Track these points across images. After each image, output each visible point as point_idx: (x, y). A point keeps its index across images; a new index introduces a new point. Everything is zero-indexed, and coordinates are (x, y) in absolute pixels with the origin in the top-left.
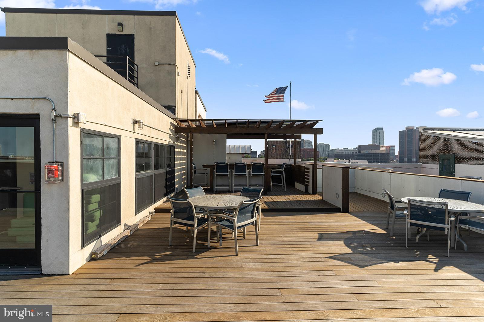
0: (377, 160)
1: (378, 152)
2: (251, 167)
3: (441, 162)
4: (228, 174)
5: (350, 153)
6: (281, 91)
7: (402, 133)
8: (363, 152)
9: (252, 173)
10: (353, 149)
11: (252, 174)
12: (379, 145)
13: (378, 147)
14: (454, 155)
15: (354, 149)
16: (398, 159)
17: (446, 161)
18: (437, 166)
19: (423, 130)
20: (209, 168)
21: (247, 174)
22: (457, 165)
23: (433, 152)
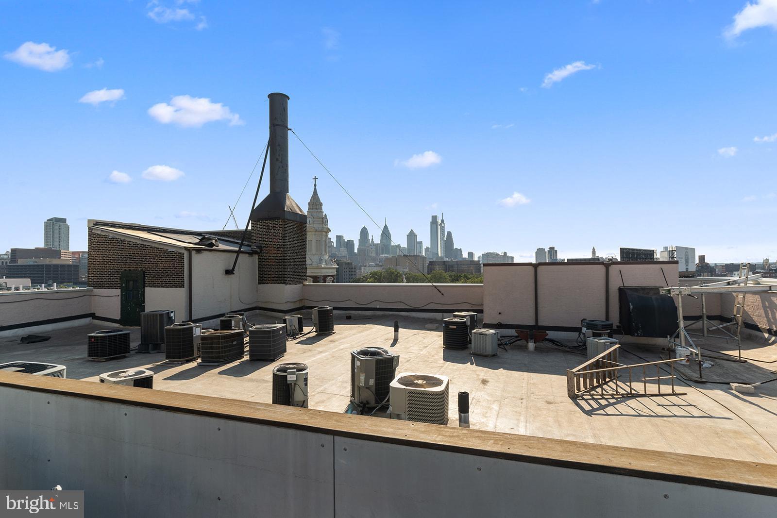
0: (53, 277)
1: (55, 261)
3: (124, 285)
8: (20, 262)
12: (58, 249)
13: (57, 254)
14: (144, 272)
17: (131, 282)
18: (118, 292)
19: (94, 224)
22: (147, 290)
23: (112, 267)
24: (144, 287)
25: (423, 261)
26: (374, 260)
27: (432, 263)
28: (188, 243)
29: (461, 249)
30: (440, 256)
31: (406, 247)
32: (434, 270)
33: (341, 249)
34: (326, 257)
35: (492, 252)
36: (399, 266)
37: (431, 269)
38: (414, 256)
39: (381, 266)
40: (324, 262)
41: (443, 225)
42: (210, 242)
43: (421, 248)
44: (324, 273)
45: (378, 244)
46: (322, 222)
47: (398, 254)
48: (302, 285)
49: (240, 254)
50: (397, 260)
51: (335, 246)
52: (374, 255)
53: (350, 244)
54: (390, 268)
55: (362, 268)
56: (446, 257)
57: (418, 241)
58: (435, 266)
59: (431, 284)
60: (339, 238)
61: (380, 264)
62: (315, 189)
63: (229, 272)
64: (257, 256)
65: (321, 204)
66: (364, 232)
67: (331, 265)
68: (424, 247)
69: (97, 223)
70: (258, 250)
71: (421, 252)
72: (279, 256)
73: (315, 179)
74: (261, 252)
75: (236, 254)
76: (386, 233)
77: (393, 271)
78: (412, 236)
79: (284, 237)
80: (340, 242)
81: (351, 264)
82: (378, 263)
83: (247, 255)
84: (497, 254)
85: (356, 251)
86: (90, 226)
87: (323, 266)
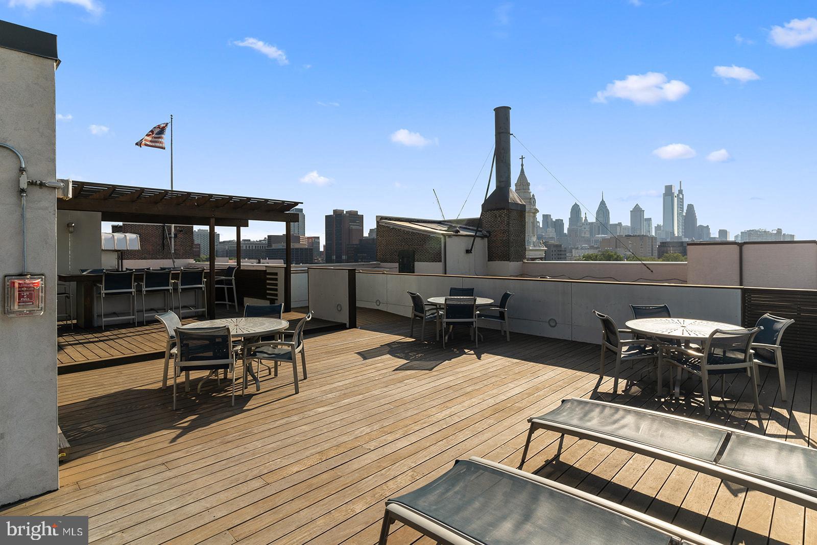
0: (296, 259)
1: (297, 246)
2: (179, 276)
3: (400, 260)
4: (133, 290)
5: (254, 248)
6: (159, 131)
7: (328, 218)
8: (274, 246)
9: (181, 285)
10: (258, 240)
11: (180, 287)
12: (297, 235)
13: (297, 239)
14: (414, 251)
15: (260, 241)
16: (324, 256)
17: (406, 259)
18: (397, 265)
19: (380, 218)
20: (74, 281)
21: (170, 288)
22: (416, 263)
23: (392, 248)
24: (414, 261)
25: (652, 242)
26: (587, 241)
27: (664, 245)
28: (440, 230)
29: (708, 226)
30: (676, 235)
31: (630, 225)
32: (667, 253)
33: (548, 229)
34: (534, 239)
35: (757, 229)
36: (620, 248)
37: (663, 252)
38: (639, 236)
39: (597, 248)
40: (532, 244)
41: (681, 196)
42: (456, 229)
43: (649, 226)
44: (532, 255)
45: (592, 223)
46: (530, 202)
47: (618, 234)
48: (522, 262)
49: (476, 238)
50: (618, 241)
51: (541, 226)
52: (588, 235)
53: (559, 223)
54: (607, 251)
55: (573, 250)
56: (685, 237)
57: (645, 217)
58: (668, 249)
59: (640, 262)
60: (546, 217)
61: (596, 246)
62: (522, 170)
63: (468, 252)
64: (487, 239)
65: (528, 184)
66: (576, 210)
67: (540, 247)
68: (654, 224)
69: (382, 218)
70: (488, 235)
71: (649, 232)
72: (504, 238)
73: (522, 158)
74: (490, 236)
75: (473, 238)
76: (603, 210)
77: (612, 254)
78: (637, 213)
79: (508, 224)
80: (548, 222)
81: (560, 246)
82: (593, 244)
83: (480, 238)
84: (765, 231)
85: (566, 231)
86: (378, 220)
87: (531, 248)
